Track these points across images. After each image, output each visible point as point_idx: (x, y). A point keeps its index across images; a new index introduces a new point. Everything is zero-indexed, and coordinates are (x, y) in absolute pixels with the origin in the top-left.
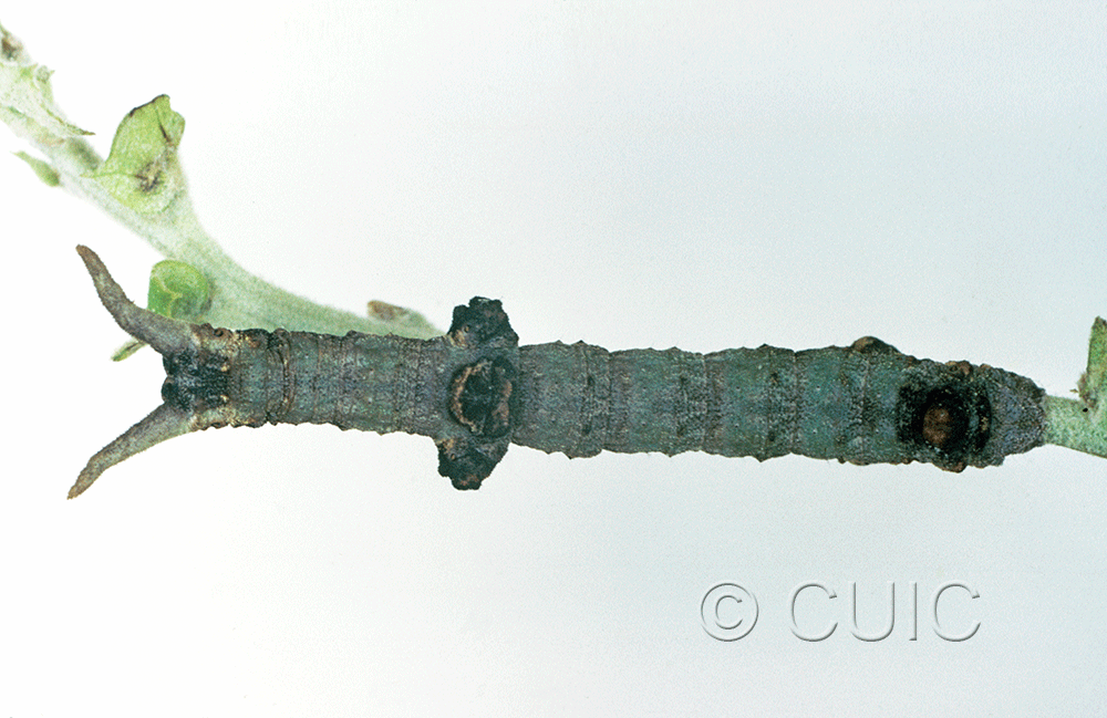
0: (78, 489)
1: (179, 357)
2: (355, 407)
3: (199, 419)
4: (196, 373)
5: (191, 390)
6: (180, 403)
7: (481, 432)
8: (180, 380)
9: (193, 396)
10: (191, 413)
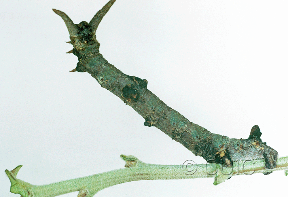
0: (55, 11)
1: (91, 29)
2: (107, 67)
3: (76, 37)
4: (88, 34)
5: (84, 34)
6: (80, 32)
7: (138, 84)
8: (85, 30)
9: (82, 35)
10: (77, 35)
